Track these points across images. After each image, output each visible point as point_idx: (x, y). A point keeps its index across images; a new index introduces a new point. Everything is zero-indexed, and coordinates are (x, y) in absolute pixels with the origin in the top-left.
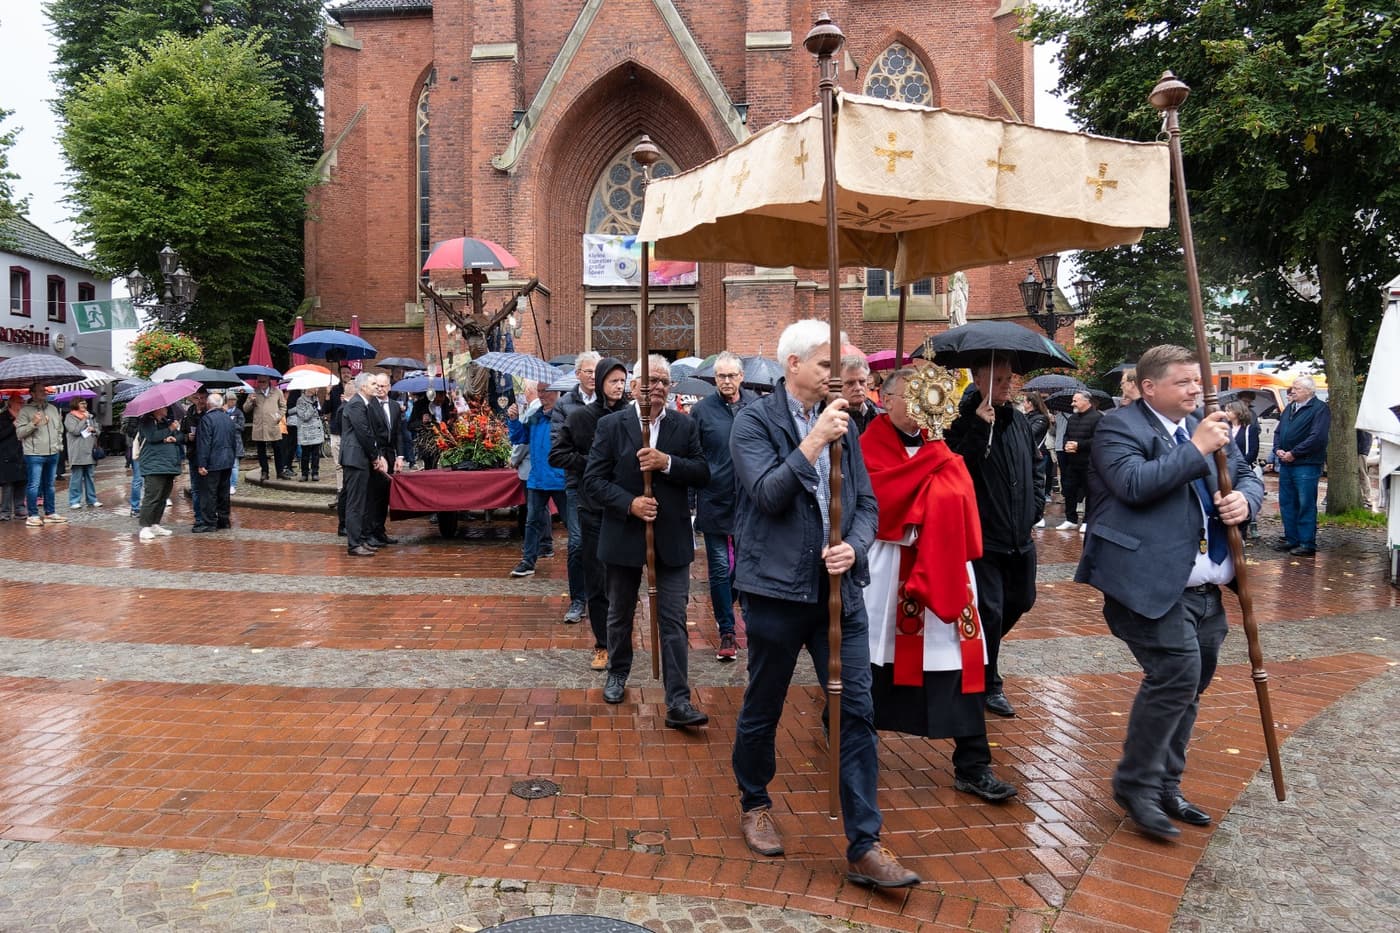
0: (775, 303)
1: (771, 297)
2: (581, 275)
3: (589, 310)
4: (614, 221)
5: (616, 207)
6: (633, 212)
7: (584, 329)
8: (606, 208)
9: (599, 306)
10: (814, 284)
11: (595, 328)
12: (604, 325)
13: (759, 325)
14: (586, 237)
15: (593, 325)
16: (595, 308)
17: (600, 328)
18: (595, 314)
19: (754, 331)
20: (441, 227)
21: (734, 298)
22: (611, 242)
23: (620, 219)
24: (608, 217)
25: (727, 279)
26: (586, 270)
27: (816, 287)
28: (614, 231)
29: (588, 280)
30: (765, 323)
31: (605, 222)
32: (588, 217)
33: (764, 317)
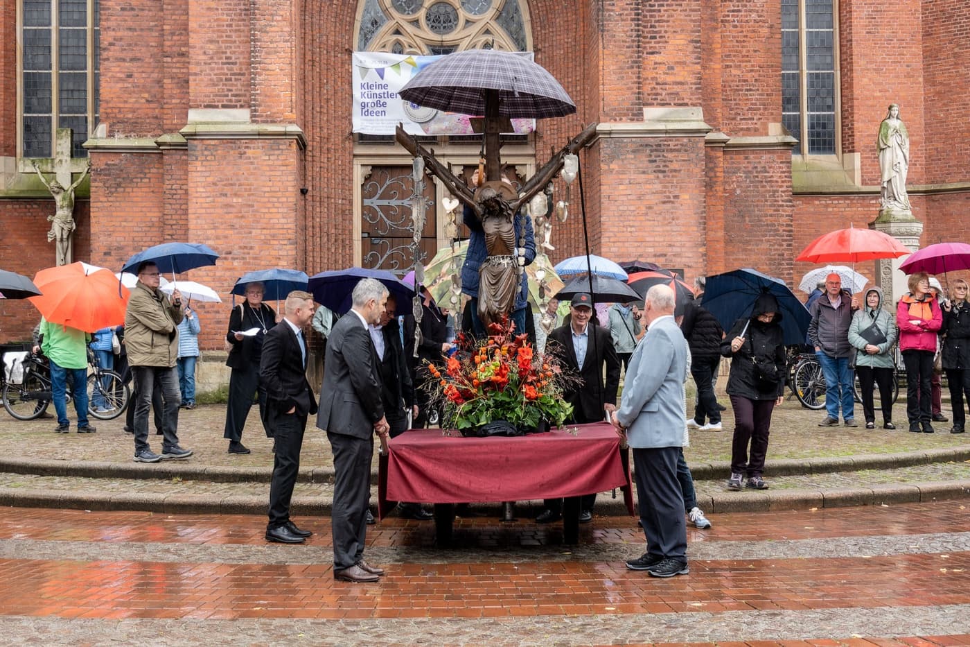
0: (675, 166)
1: (670, 155)
2: (348, 117)
3: (359, 174)
4: (397, 32)
5: (400, 9)
6: (428, 18)
7: (351, 202)
8: (385, 11)
9: (374, 167)
10: (722, 136)
11: (367, 202)
12: (380, 198)
13: (654, 199)
14: (357, 55)
15: (363, 198)
16: (368, 170)
17: (375, 202)
18: (367, 179)
19: (644, 210)
20: (120, 34)
21: (612, 158)
22: (397, 65)
23: (409, 28)
24: (388, 26)
25: (602, 127)
26: (356, 109)
27: (724, 142)
28: (398, 49)
29: (361, 124)
30: (661, 198)
31: (384, 33)
32: (357, 25)
33: (658, 187)
